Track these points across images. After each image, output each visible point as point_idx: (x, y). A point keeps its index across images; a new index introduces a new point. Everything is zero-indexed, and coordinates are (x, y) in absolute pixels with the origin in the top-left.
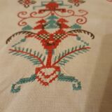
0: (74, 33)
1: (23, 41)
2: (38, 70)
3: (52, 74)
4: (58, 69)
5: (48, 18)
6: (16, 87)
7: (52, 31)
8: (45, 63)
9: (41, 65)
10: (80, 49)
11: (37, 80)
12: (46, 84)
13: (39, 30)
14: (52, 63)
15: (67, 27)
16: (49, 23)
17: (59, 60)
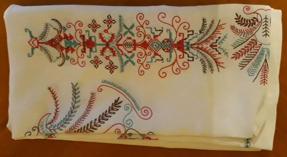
0: (62, 56)
1: (55, 29)
2: (36, 38)
3: (34, 45)
4: (37, 47)
7: (63, 43)
8: (40, 41)
9: (38, 39)
10: (51, 58)
11: (31, 38)
12: (29, 43)
13: (63, 36)
14: (40, 44)
15: (67, 52)
16: (70, 41)
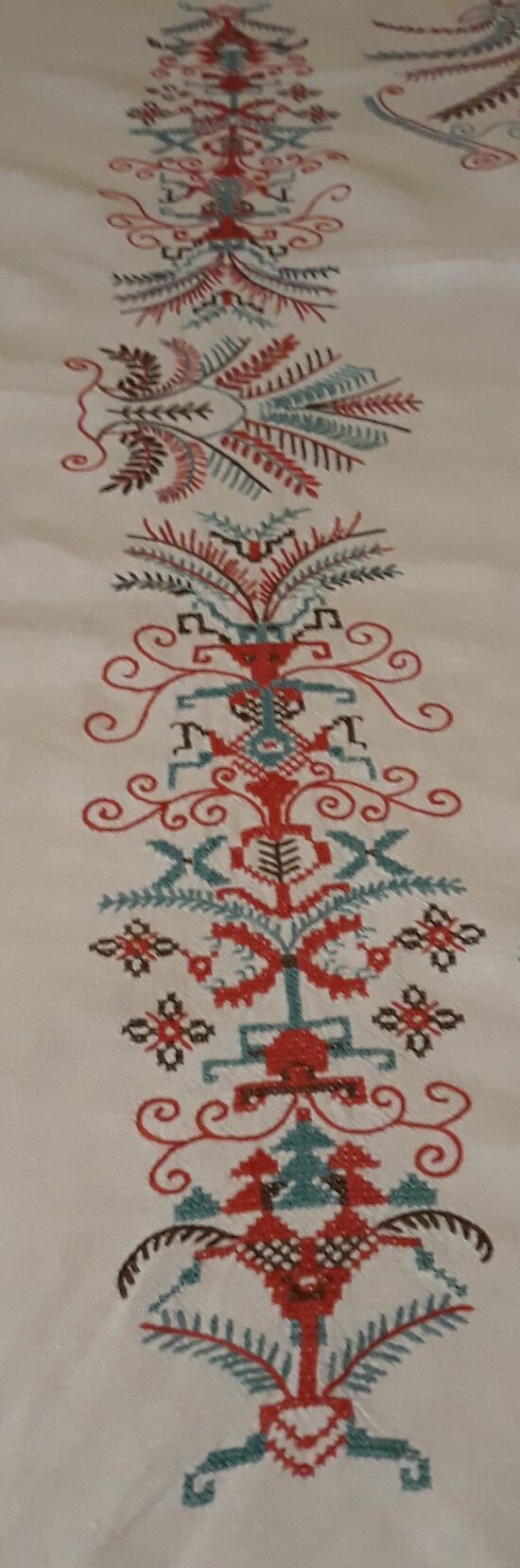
0: (407, 1232)
1: (190, 1277)
2: (269, 1414)
3: (325, 1433)
4: (344, 1409)
5: (286, 1145)
6: (198, 1487)
7: (307, 1221)
8: (293, 1384)
9: (278, 1396)
10: (432, 1314)
11: (269, 1455)
12: (303, 1470)
13: (251, 1217)
14: (321, 1384)
15: (373, 1197)
16: (288, 1173)
17: (348, 1371)
